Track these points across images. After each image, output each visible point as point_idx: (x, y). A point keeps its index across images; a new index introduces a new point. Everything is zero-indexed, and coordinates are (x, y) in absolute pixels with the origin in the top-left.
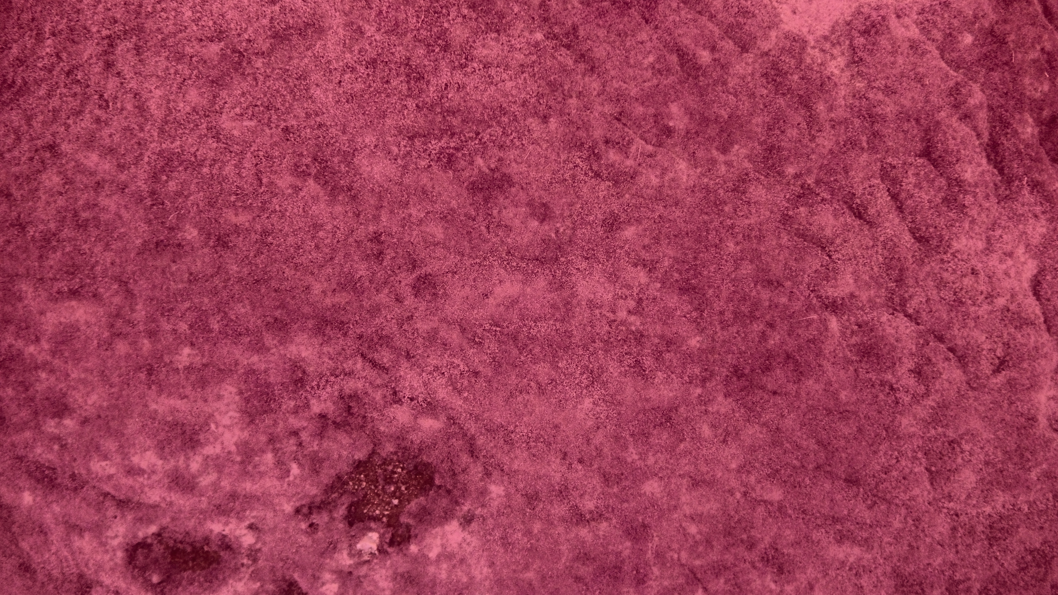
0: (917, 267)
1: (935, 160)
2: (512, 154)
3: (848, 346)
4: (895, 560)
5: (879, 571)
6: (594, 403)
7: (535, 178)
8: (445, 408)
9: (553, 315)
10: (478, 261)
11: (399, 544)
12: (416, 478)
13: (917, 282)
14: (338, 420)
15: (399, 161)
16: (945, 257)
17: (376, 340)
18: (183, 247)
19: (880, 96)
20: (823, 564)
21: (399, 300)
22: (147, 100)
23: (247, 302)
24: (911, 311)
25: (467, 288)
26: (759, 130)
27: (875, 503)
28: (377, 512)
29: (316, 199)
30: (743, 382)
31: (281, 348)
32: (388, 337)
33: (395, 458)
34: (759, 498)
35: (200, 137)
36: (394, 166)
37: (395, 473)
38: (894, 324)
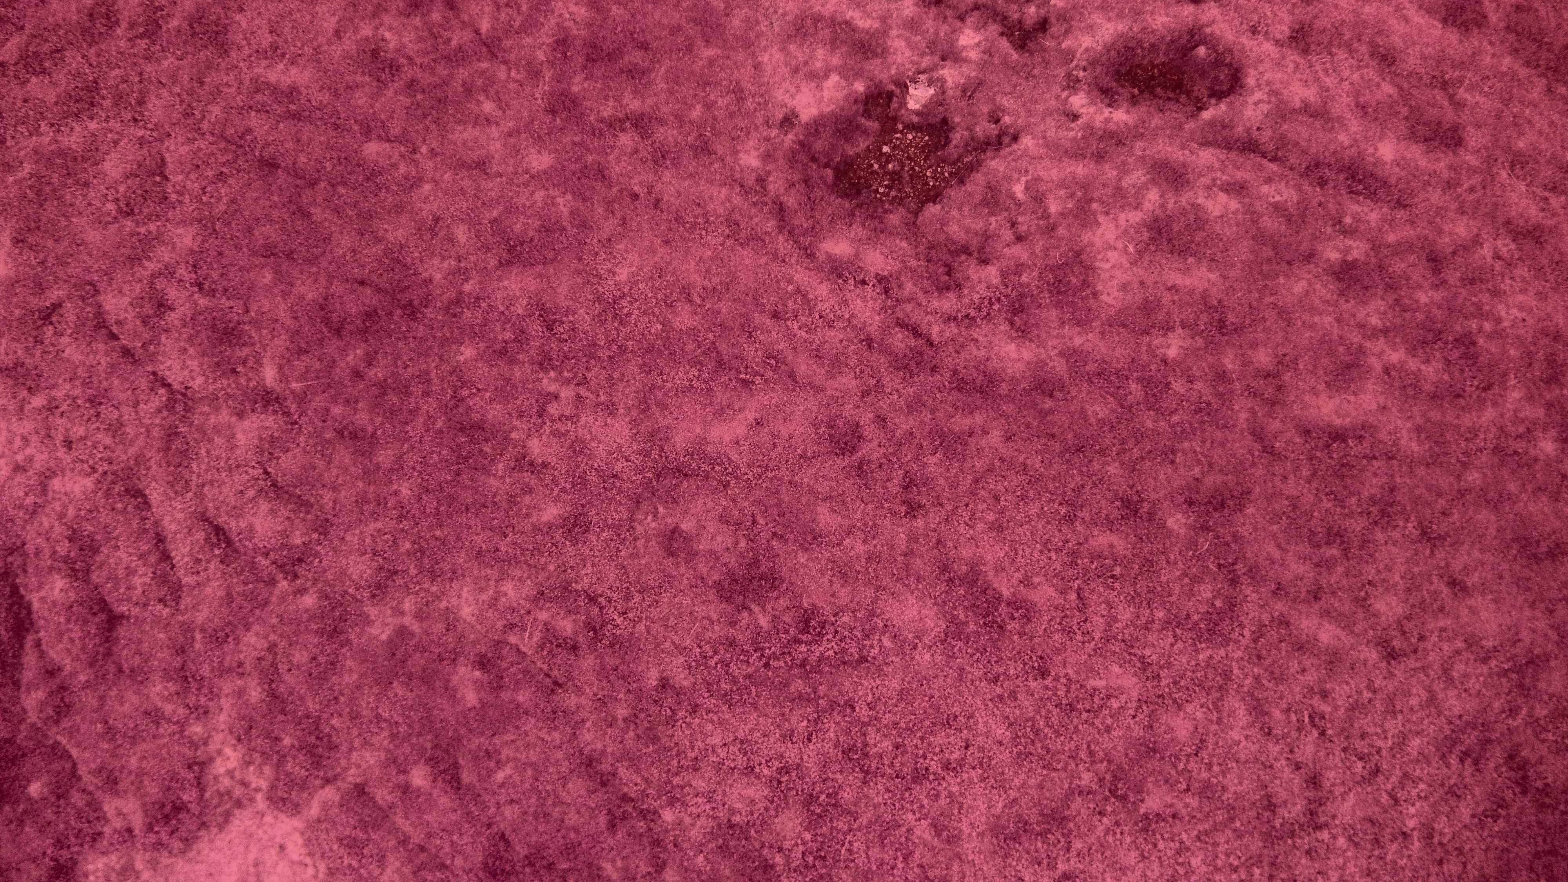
0: (145, 452)
1: (102, 610)
2: (717, 632)
3: (253, 344)
4: (224, 65)
5: (246, 51)
6: (614, 274)
7: (685, 595)
8: (819, 269)
9: (665, 394)
10: (770, 475)
11: (880, 94)
12: (859, 178)
13: (148, 431)
14: (963, 257)
15: (880, 624)
16: (106, 466)
17: (913, 364)
18: (1186, 501)
19: (168, 708)
20: (318, 61)
21: (881, 420)
22: (1251, 725)
23: (1092, 420)
24: (162, 391)
25: (784, 434)
26: (349, 663)
27: (241, 137)
28: (910, 137)
29: (999, 569)
30: (404, 297)
31: (1043, 357)
32: (897, 369)
33: (887, 206)
34: (396, 145)
35: (1169, 665)
36: (887, 616)
37: (886, 186)
38: (186, 373)
